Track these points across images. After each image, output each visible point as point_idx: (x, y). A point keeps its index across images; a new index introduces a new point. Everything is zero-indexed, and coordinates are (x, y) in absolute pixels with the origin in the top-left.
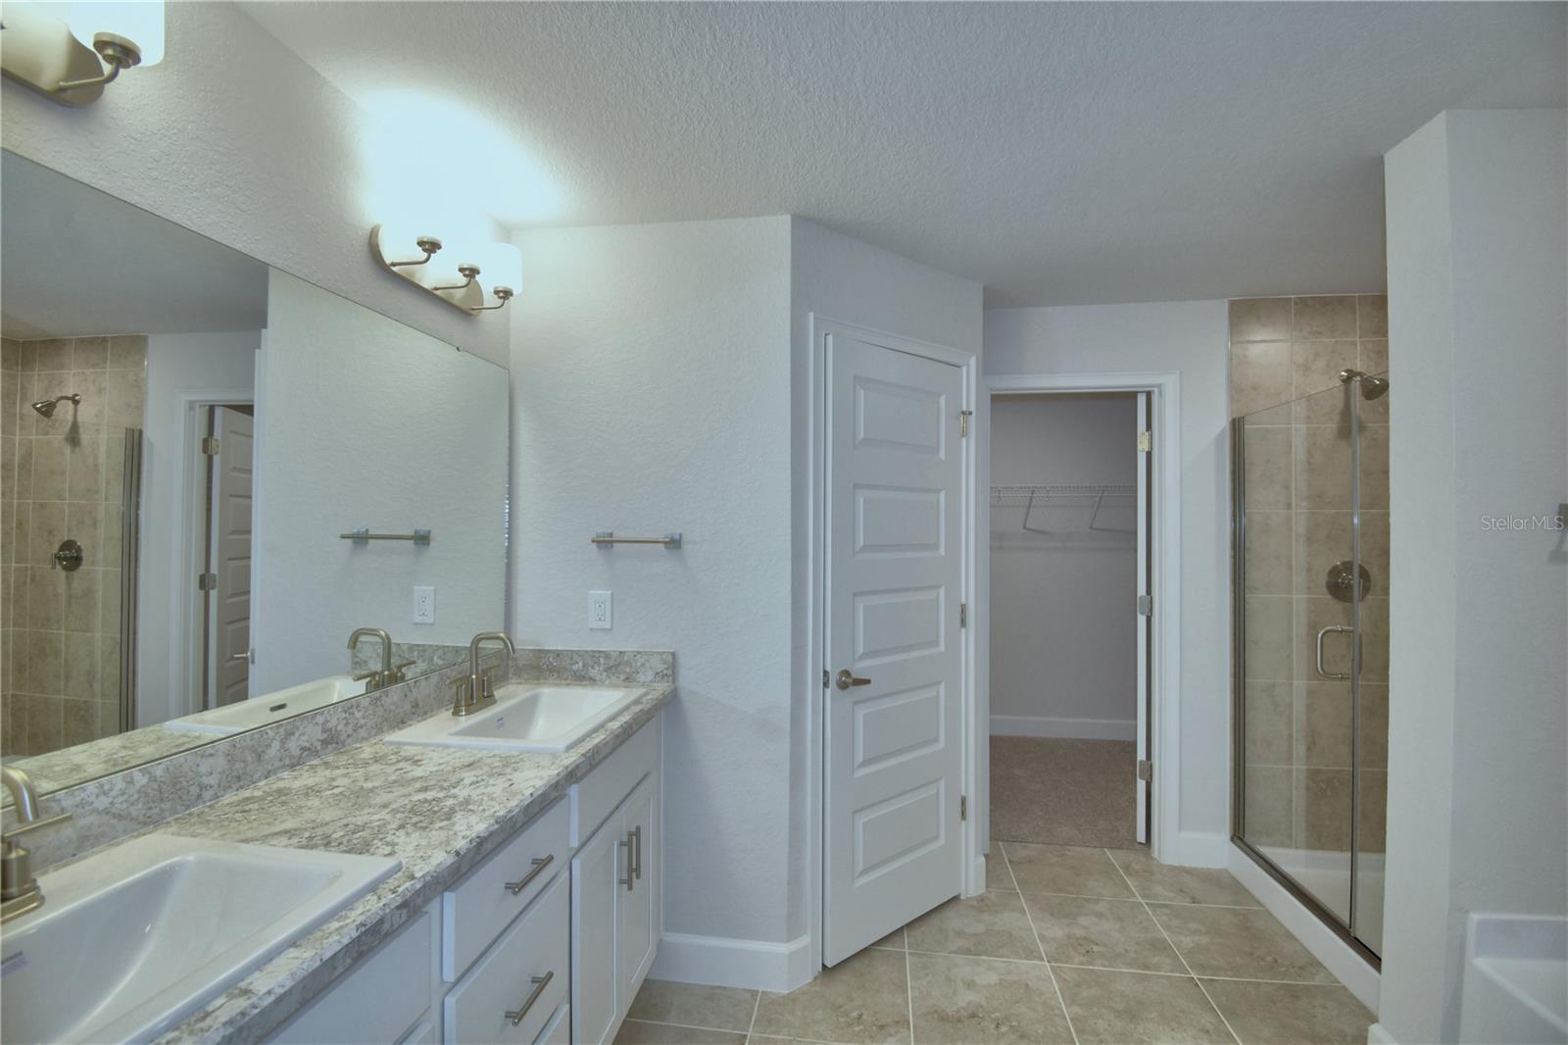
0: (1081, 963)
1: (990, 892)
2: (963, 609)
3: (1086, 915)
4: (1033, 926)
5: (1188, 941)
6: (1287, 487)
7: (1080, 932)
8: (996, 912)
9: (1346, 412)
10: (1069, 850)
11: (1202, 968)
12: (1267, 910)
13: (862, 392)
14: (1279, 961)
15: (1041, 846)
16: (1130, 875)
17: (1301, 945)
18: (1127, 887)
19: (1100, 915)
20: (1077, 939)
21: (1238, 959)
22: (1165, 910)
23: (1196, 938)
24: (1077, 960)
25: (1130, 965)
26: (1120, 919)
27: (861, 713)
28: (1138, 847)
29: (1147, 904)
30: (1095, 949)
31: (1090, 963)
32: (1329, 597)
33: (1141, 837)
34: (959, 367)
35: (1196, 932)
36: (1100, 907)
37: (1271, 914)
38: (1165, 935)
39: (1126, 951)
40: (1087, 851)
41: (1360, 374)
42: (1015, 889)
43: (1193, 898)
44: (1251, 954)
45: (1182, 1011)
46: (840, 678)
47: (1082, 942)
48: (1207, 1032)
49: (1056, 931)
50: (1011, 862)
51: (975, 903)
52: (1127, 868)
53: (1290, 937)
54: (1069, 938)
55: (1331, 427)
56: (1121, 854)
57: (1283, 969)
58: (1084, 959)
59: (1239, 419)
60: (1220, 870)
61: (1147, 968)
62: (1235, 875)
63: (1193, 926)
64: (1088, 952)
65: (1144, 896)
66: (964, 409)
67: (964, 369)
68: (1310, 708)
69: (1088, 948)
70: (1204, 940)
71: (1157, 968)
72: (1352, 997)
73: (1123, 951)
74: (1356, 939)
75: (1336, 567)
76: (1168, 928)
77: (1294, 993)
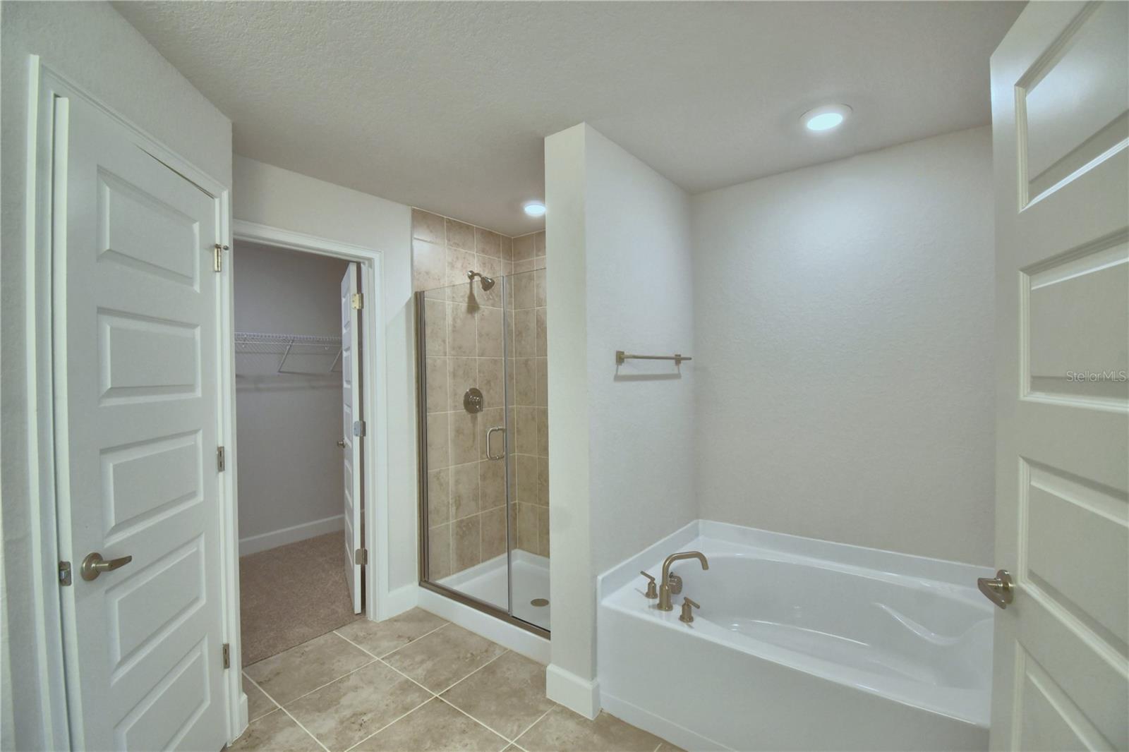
0: (361, 738)
1: (254, 723)
2: (221, 452)
3: (345, 694)
4: (308, 732)
5: (420, 671)
6: (444, 341)
7: (347, 713)
8: (269, 739)
9: (471, 297)
10: (307, 647)
11: (437, 686)
12: (452, 623)
13: (108, 189)
14: (474, 653)
15: (281, 654)
16: (360, 643)
17: (480, 636)
18: (364, 654)
19: (356, 688)
20: (348, 719)
21: (454, 666)
22: (397, 657)
23: (424, 666)
24: (357, 739)
25: (395, 715)
26: (371, 682)
27: (116, 600)
28: (357, 618)
29: (383, 659)
30: (365, 718)
31: (367, 733)
32: (465, 411)
33: (358, 609)
34: (212, 196)
35: (422, 662)
36: (353, 681)
37: (455, 624)
38: (405, 676)
39: (387, 705)
40: (321, 640)
41: (478, 274)
42: (277, 707)
43: (409, 638)
44: (459, 658)
45: (444, 727)
46: (88, 566)
47: (353, 720)
48: (464, 732)
49: (328, 723)
50: (260, 683)
51: (243, 743)
52: (356, 639)
53: (472, 634)
54: (342, 722)
55: (464, 306)
56: (347, 629)
57: (479, 658)
58: (361, 733)
59: (420, 293)
60: (414, 609)
61: (408, 709)
62: (424, 608)
63: (418, 658)
64: (361, 725)
65: (378, 654)
66: (218, 242)
67: (217, 201)
68: (457, 482)
69: (360, 721)
70: (429, 665)
71: (413, 705)
72: (518, 654)
73: (385, 708)
74: (513, 617)
75: (467, 392)
76: (404, 669)
77: (490, 670)
